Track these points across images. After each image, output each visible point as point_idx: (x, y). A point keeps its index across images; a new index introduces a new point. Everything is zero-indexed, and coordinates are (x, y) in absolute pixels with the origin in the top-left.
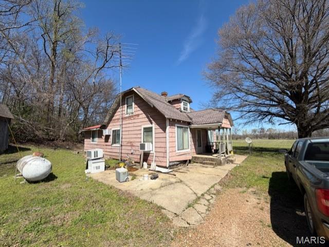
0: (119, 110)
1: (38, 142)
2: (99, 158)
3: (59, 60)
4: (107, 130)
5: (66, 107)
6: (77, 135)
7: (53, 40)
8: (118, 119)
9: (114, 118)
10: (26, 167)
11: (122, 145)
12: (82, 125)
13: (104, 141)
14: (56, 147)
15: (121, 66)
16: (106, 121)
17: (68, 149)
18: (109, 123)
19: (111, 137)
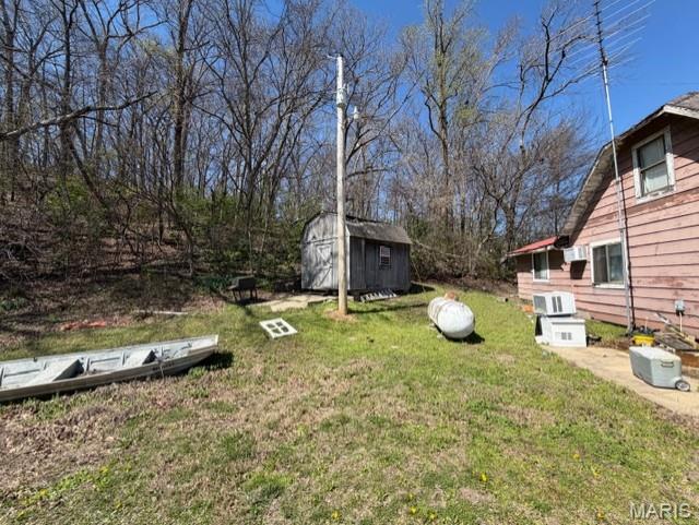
0: (609, 191)
1: (442, 279)
2: (569, 316)
3: (453, 131)
4: (575, 248)
5: (472, 214)
6: (498, 265)
7: (440, 101)
8: (609, 216)
9: (594, 214)
10: (441, 314)
11: (631, 287)
12: (506, 245)
13: (568, 275)
14: (467, 288)
15: (606, 63)
16: (570, 226)
17: (486, 291)
18: (578, 230)
19: (590, 267)
